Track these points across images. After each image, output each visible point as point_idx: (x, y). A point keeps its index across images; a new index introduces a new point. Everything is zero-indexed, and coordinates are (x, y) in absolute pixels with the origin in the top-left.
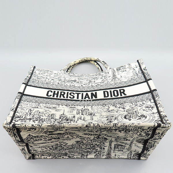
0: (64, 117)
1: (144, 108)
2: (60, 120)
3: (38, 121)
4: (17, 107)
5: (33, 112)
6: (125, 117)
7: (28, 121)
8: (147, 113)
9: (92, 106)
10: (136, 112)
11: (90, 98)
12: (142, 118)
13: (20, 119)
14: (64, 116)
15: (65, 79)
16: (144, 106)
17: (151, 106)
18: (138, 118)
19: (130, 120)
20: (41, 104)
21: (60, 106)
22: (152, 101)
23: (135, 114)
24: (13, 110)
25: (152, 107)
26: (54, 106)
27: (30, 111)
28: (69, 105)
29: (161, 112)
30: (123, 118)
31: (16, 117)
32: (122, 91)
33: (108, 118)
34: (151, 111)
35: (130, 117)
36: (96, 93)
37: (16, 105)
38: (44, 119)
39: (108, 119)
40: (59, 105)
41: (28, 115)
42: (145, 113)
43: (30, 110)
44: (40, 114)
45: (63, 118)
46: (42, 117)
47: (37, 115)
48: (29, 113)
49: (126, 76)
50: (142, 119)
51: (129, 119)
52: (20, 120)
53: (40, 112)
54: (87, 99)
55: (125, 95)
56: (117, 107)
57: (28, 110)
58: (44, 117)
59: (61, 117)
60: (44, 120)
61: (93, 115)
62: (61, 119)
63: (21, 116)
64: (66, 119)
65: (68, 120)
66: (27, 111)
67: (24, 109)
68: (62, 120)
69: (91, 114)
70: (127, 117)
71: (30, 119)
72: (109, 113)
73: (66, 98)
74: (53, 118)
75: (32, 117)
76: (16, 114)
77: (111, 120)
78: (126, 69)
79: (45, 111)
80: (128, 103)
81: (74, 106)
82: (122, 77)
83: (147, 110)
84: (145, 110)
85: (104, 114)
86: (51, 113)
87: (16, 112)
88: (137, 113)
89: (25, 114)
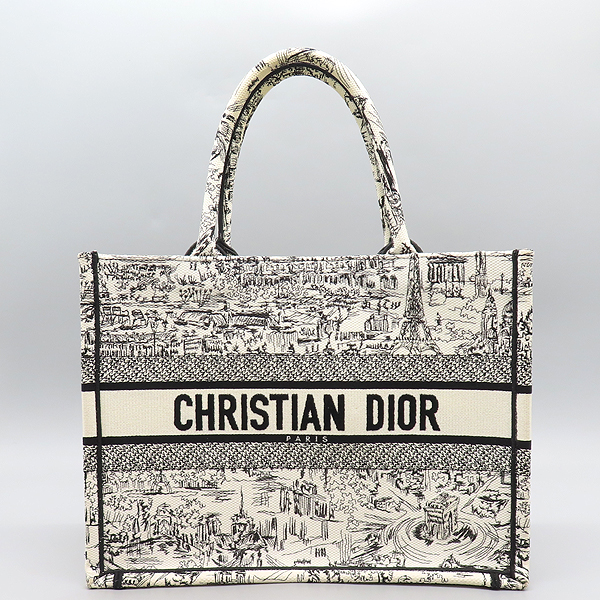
0: (245, 525)
1: (477, 503)
2: (236, 538)
3: (175, 546)
4: (101, 503)
5: (152, 512)
6: (417, 534)
7: (146, 547)
8: (482, 521)
9: (326, 469)
10: (451, 516)
11: (322, 424)
12: (463, 538)
13: (121, 545)
14: (243, 521)
15: (225, 308)
16: (481, 493)
17: (499, 498)
18: (453, 537)
19: (429, 542)
20: (167, 473)
21: (228, 472)
22: (508, 479)
23: (446, 524)
24: (93, 523)
25: (501, 503)
26: (208, 475)
27: (141, 513)
28: (255, 468)
29: (519, 527)
30: (411, 535)
31: (111, 541)
32: (429, 405)
33: (369, 532)
34: (493, 515)
35: (431, 533)
36: (341, 398)
37: (96, 497)
38: (189, 538)
39: (369, 536)
40: (223, 470)
41: (142, 528)
42: (474, 523)
43: (141, 507)
44: (174, 520)
45: (242, 529)
46: (181, 531)
47: (167, 525)
48: (140, 520)
49: (458, 326)
50: (463, 542)
51: (426, 540)
52: (124, 548)
53: (171, 512)
54: (311, 429)
55: (436, 427)
56: (400, 485)
57: (135, 505)
58: (189, 531)
59: (237, 527)
60: (190, 542)
61: (327, 518)
62: (238, 533)
63: (124, 534)
64: (251, 533)
65: (256, 538)
66: (134, 512)
67: (122, 503)
68: (240, 536)
69: (322, 513)
70: (423, 534)
71: (151, 541)
72: (376, 512)
73: (240, 432)
74: (214, 532)
75: (154, 534)
76: (106, 529)
77: (376, 540)
78: (461, 284)
79: (184, 503)
80: (437, 471)
81: (269, 469)
82: (443, 323)
83: (484, 512)
84: (479, 510)
85: (361, 513)
86: (204, 512)
87: (105, 521)
88: (454, 522)
89: (131, 523)
